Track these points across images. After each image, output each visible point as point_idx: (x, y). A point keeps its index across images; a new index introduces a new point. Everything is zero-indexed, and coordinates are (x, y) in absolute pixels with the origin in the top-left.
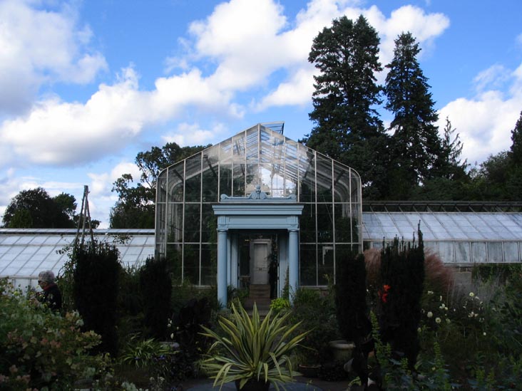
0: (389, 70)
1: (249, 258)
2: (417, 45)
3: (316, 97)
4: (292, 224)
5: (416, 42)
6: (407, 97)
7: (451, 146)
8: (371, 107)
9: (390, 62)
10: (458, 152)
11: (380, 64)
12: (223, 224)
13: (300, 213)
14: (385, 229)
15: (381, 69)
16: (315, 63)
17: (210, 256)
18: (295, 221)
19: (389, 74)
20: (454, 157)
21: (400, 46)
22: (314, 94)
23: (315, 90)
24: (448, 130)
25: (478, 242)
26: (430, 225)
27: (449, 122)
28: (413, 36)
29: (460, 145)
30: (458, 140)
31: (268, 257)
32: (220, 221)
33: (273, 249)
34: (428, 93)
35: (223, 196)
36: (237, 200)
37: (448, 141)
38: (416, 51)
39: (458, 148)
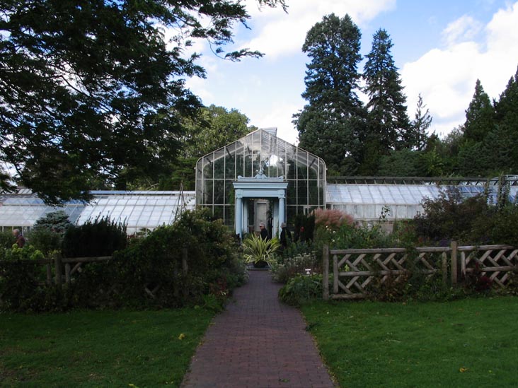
0: (367, 60)
1: (253, 213)
2: (390, 41)
3: (307, 81)
4: (281, 194)
5: (390, 39)
6: (381, 82)
7: (422, 119)
8: (352, 90)
9: (368, 54)
10: (427, 125)
11: (360, 56)
12: (239, 194)
13: (286, 187)
14: (342, 196)
15: (361, 59)
16: (307, 53)
17: (230, 213)
18: (283, 192)
19: (367, 63)
20: (424, 129)
21: (377, 40)
22: (306, 78)
23: (306, 75)
24: (420, 105)
25: (401, 205)
26: (372, 193)
27: (421, 99)
28: (388, 34)
29: (430, 118)
30: (428, 114)
31: (267, 213)
32: (237, 192)
33: (270, 207)
34: (399, 79)
35: (239, 177)
36: (248, 179)
37: (420, 115)
38: (389, 46)
39: (427, 121)
